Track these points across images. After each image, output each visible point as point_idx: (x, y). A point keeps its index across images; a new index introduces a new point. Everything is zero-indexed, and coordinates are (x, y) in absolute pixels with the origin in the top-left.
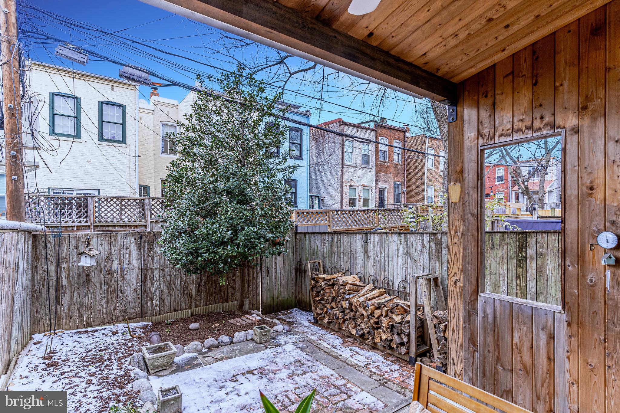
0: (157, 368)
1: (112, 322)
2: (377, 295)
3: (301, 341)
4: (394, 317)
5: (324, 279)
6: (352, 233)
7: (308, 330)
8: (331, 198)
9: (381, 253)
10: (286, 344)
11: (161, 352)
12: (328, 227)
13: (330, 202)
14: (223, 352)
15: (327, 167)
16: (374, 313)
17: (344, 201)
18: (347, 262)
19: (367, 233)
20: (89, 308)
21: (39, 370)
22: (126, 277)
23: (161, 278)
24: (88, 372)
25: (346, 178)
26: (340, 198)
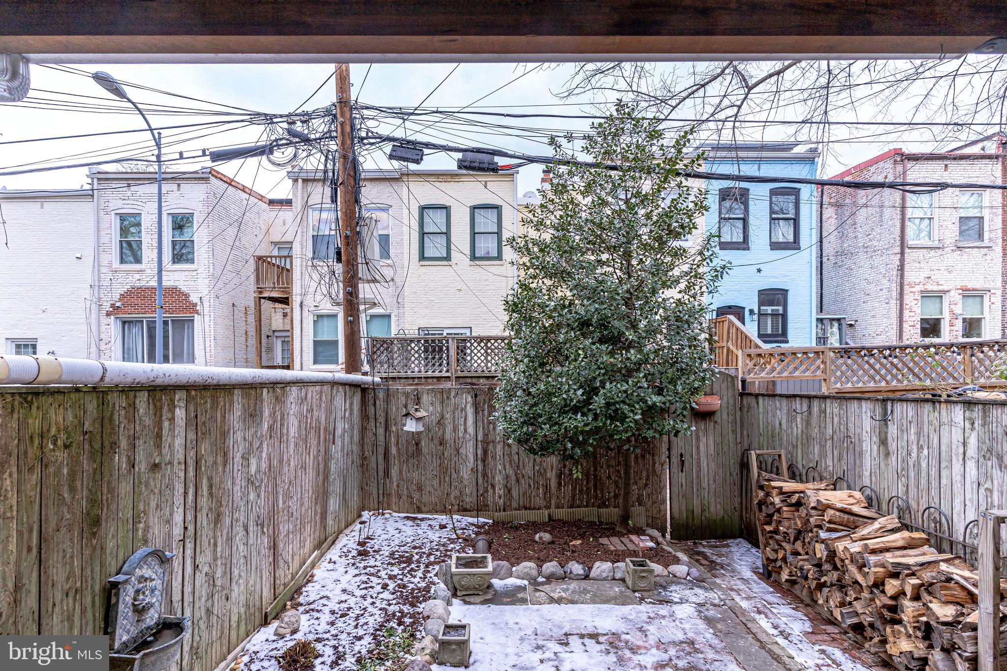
0: (466, 590)
1: (444, 511)
2: (901, 543)
3: (715, 605)
4: (935, 606)
5: (781, 492)
6: (850, 399)
7: (742, 587)
8: (873, 321)
9: (920, 448)
10: (681, 603)
11: (473, 568)
12: (823, 384)
13: (871, 330)
14: (567, 589)
15: (862, 256)
16: (883, 584)
17: (905, 325)
18: (839, 460)
19: (884, 401)
20: (420, 489)
21: (350, 557)
22: (461, 451)
23: (506, 457)
24: (389, 573)
25: (911, 276)
26: (894, 321)
